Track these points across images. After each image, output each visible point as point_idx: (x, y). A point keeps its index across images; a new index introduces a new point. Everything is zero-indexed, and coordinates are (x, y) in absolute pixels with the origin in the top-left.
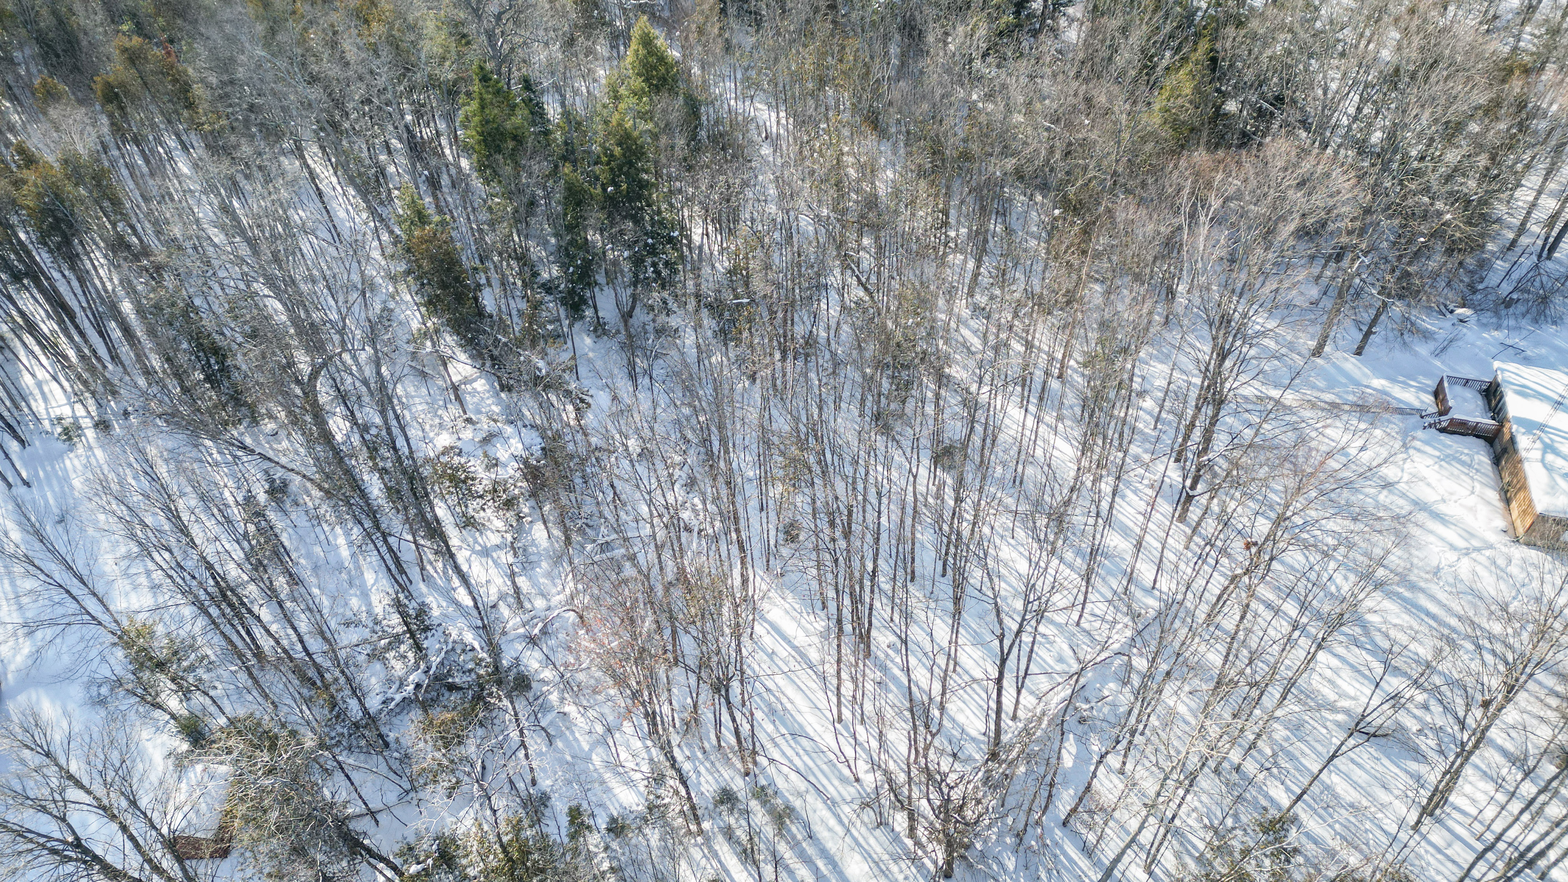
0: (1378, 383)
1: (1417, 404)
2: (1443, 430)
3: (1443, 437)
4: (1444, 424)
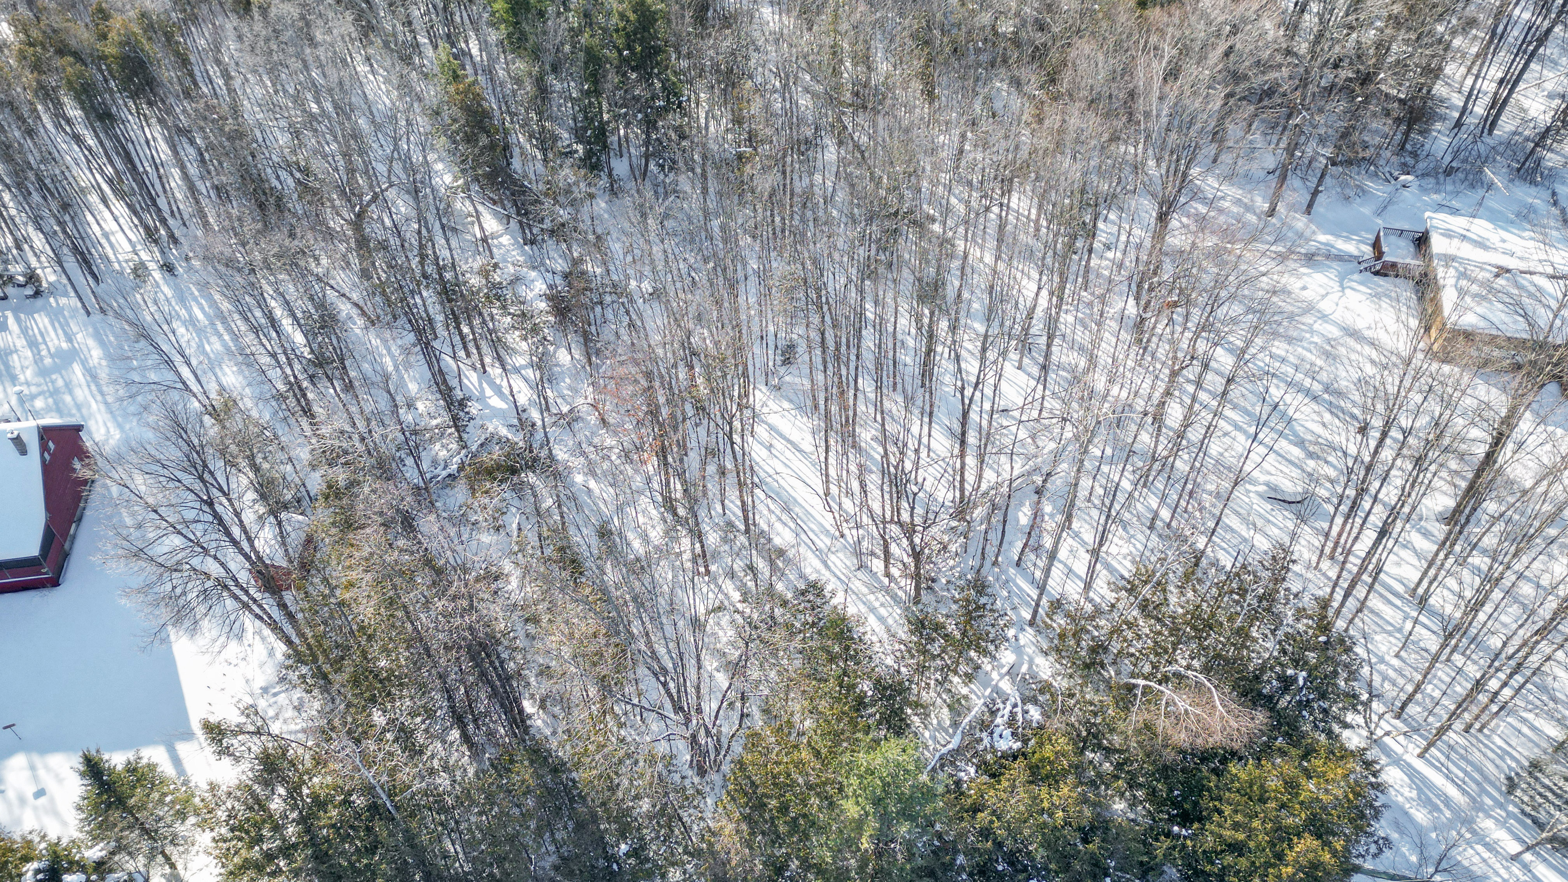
0: (1323, 238)
1: (1356, 253)
2: (1377, 273)
3: (1376, 279)
4: (1378, 268)
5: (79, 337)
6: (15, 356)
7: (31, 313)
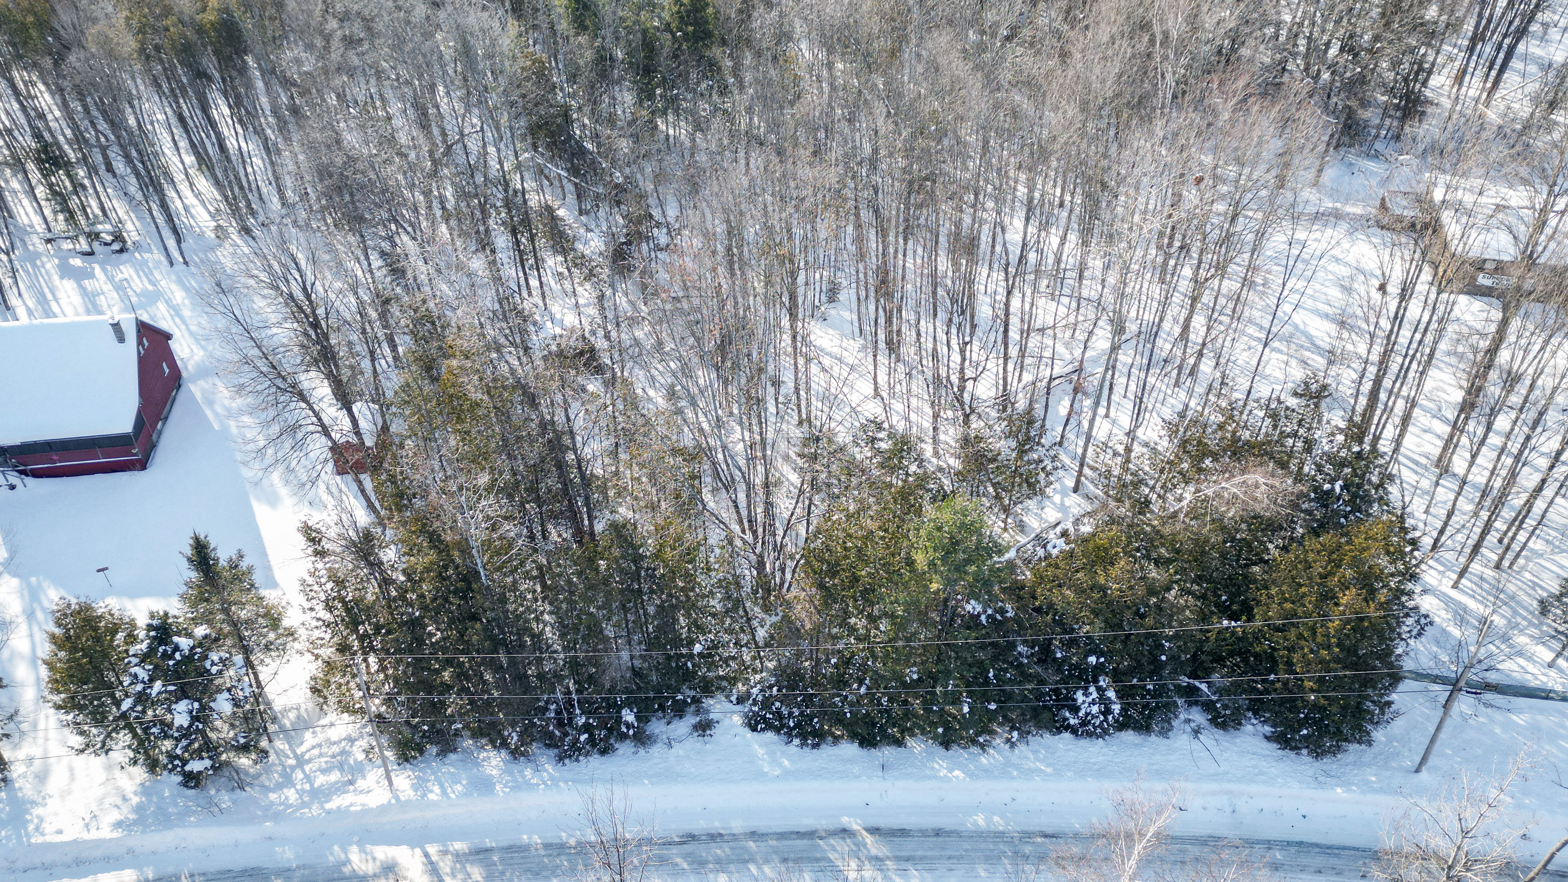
1: (1363, 213)
3: (1383, 232)
5: (163, 283)
6: (102, 297)
7: (117, 265)
